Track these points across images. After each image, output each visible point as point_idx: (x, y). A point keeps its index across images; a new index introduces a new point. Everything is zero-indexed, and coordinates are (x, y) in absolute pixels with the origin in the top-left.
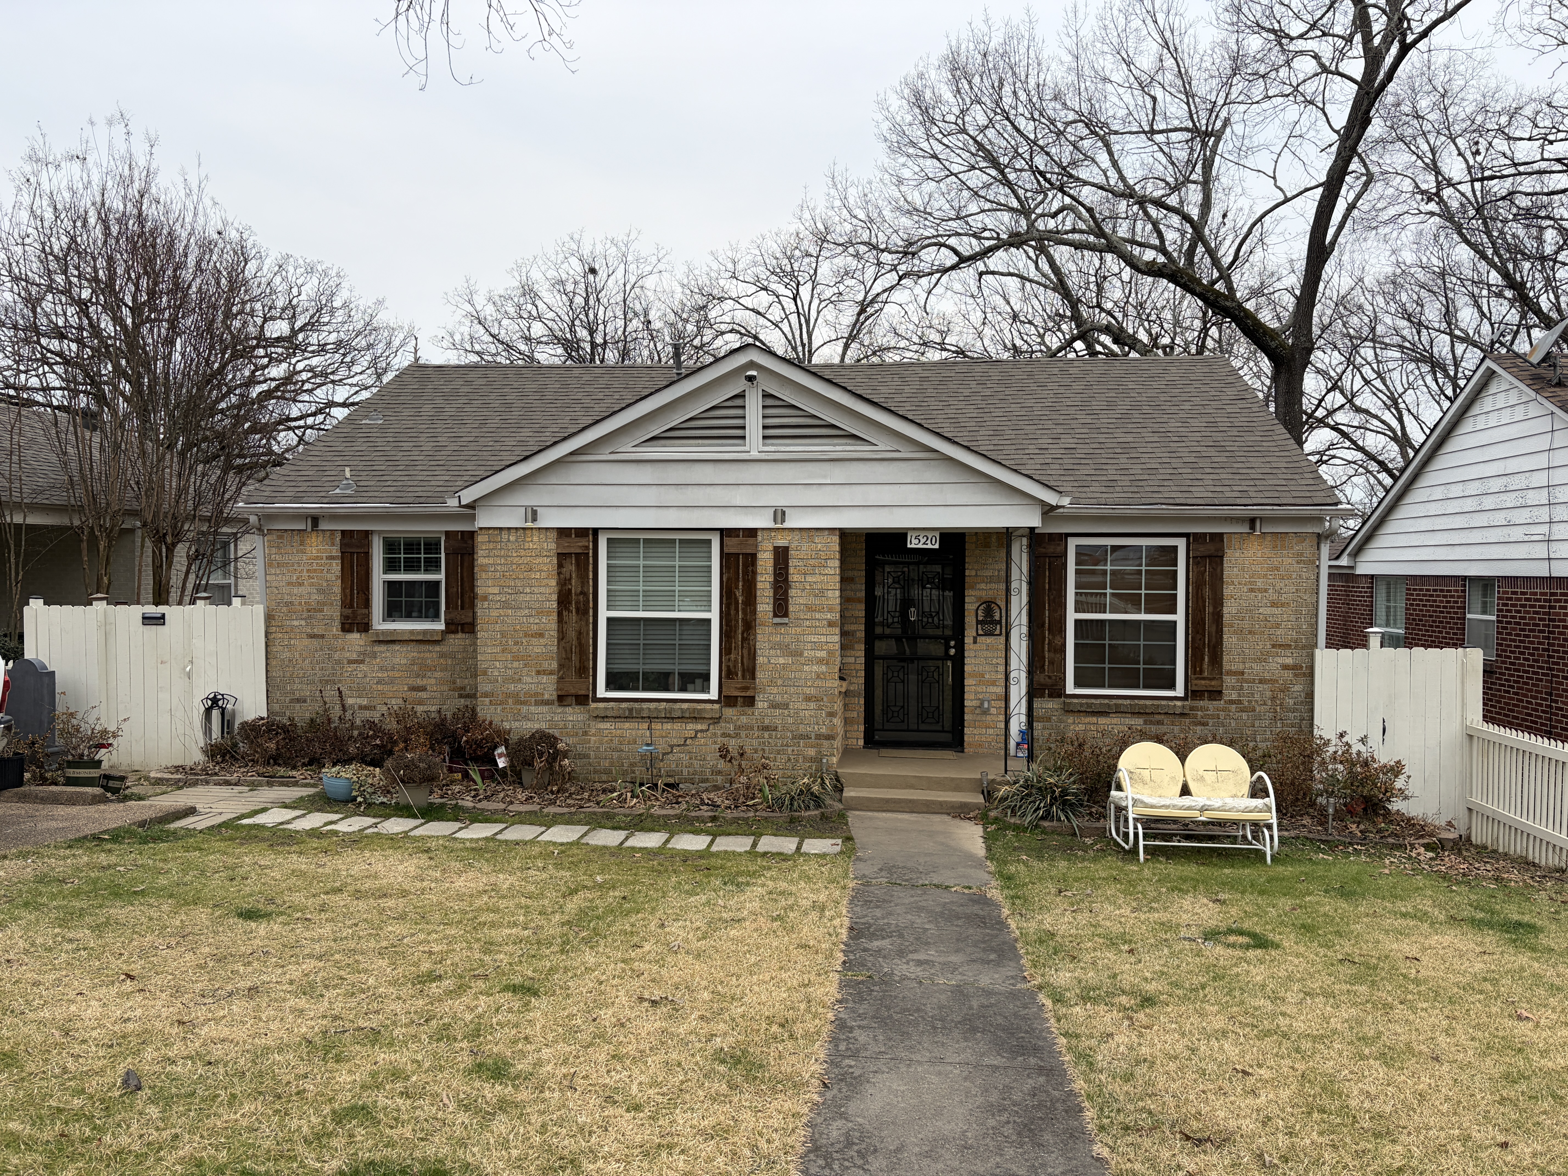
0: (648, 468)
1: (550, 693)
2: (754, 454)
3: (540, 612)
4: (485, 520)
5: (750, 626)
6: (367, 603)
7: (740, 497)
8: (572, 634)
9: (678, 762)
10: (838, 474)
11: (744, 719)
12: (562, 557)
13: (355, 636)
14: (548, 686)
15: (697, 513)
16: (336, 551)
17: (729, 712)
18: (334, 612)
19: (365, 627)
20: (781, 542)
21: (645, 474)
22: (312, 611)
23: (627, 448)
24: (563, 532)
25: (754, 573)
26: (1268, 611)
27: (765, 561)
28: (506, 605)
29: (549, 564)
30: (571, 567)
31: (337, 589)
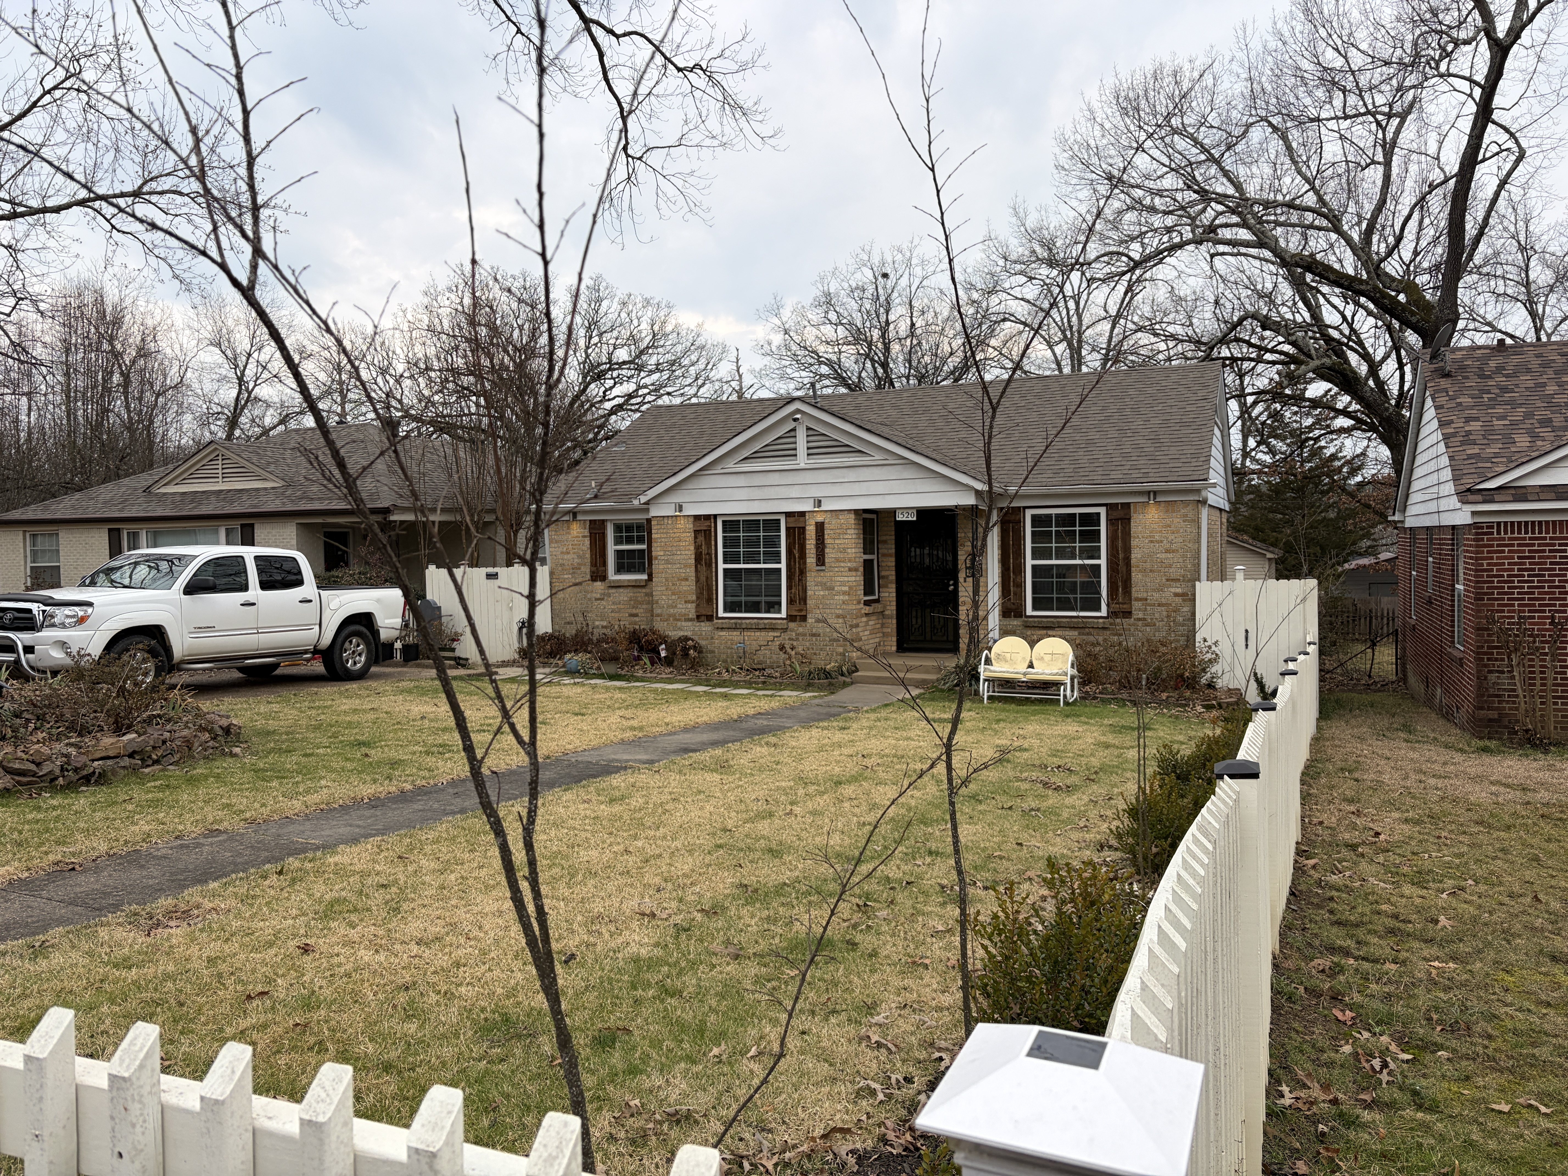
0: (742, 476)
1: (692, 615)
2: (802, 465)
3: (686, 566)
4: (654, 512)
5: (803, 572)
6: (604, 563)
7: (794, 492)
8: (703, 579)
9: (764, 655)
10: (851, 475)
11: (801, 630)
12: (696, 532)
13: (599, 583)
14: (691, 610)
15: (770, 502)
16: (587, 533)
17: (792, 625)
18: (587, 569)
19: (603, 578)
20: (820, 518)
21: (741, 481)
22: (575, 569)
23: (730, 465)
24: (697, 518)
25: (805, 539)
26: (1164, 556)
27: (811, 531)
28: (667, 562)
29: (689, 536)
30: (701, 538)
31: (588, 555)
